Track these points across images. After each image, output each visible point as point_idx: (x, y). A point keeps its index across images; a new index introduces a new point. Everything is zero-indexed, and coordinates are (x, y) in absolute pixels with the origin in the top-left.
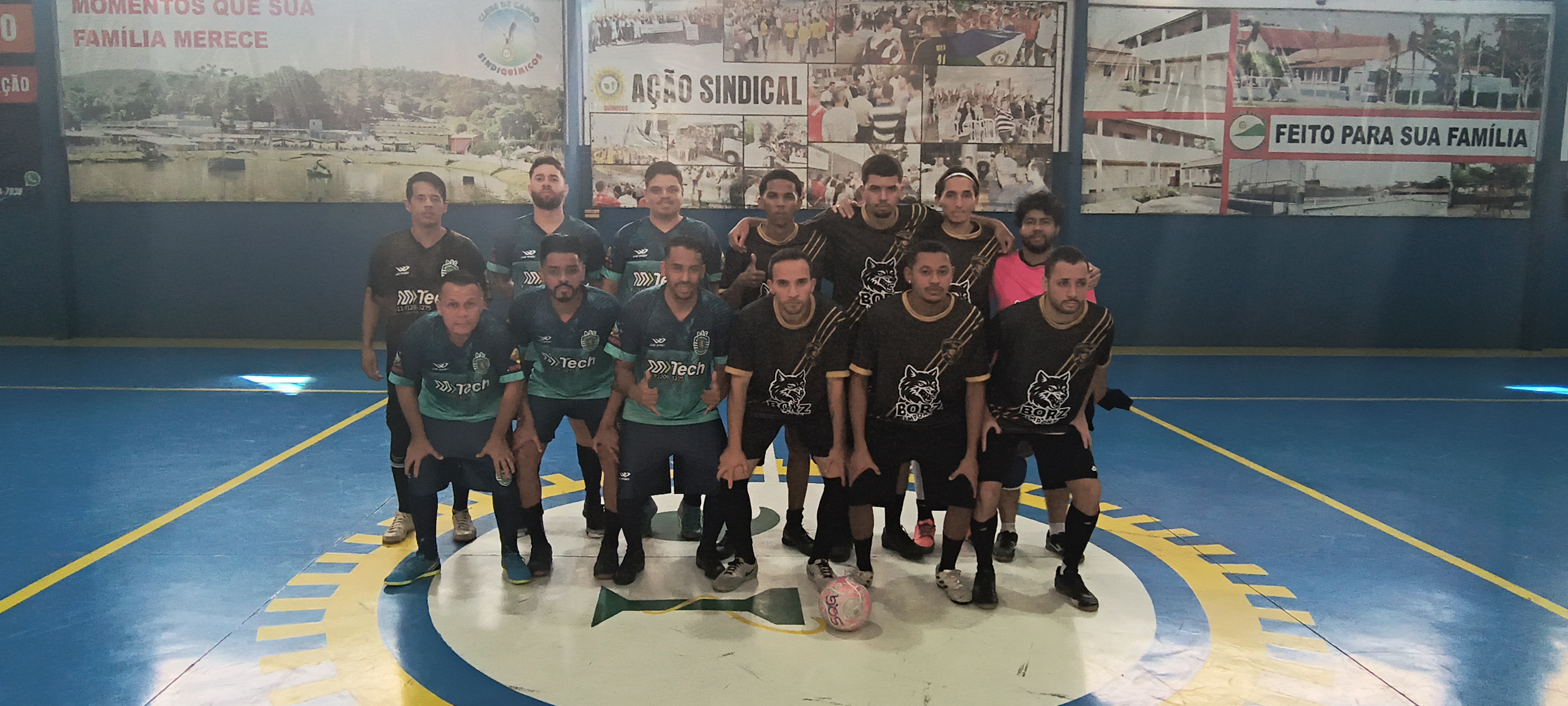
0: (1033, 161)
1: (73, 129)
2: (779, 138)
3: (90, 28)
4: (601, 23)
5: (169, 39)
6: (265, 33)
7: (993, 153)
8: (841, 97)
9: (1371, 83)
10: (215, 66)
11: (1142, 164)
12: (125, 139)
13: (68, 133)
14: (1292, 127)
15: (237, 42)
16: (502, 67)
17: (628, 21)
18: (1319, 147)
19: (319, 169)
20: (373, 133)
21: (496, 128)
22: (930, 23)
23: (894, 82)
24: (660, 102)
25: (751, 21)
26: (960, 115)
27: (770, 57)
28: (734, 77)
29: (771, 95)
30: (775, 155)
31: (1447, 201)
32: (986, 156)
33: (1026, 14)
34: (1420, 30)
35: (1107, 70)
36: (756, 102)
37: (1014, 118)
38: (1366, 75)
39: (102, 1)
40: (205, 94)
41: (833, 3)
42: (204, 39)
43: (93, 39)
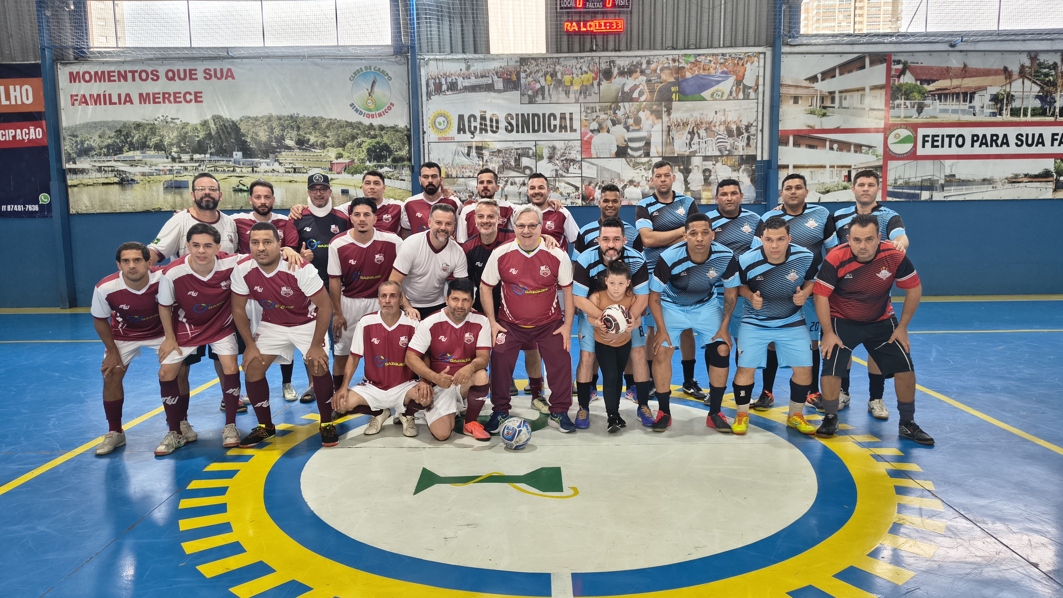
0: (743, 167)
1: (71, 163)
2: (561, 156)
3: (82, 93)
4: (435, 79)
5: (135, 98)
6: (201, 93)
7: (714, 162)
8: (604, 125)
9: (991, 103)
10: (167, 116)
11: (823, 167)
12: (106, 169)
13: (68, 166)
14: (934, 136)
15: (182, 99)
16: (367, 112)
17: (453, 77)
18: (955, 150)
19: (241, 187)
20: (276, 160)
21: (363, 155)
22: (667, 72)
23: (642, 115)
24: (477, 134)
25: (540, 75)
26: (689, 136)
27: (554, 99)
28: (528, 115)
29: (555, 126)
30: (558, 168)
31: (1052, 187)
32: (709, 165)
33: (736, 62)
34: (1027, 63)
35: (796, 99)
36: (544, 131)
37: (729, 136)
38: (988, 97)
39: (89, 73)
40: (160, 136)
41: (597, 60)
42: (159, 98)
43: (83, 100)
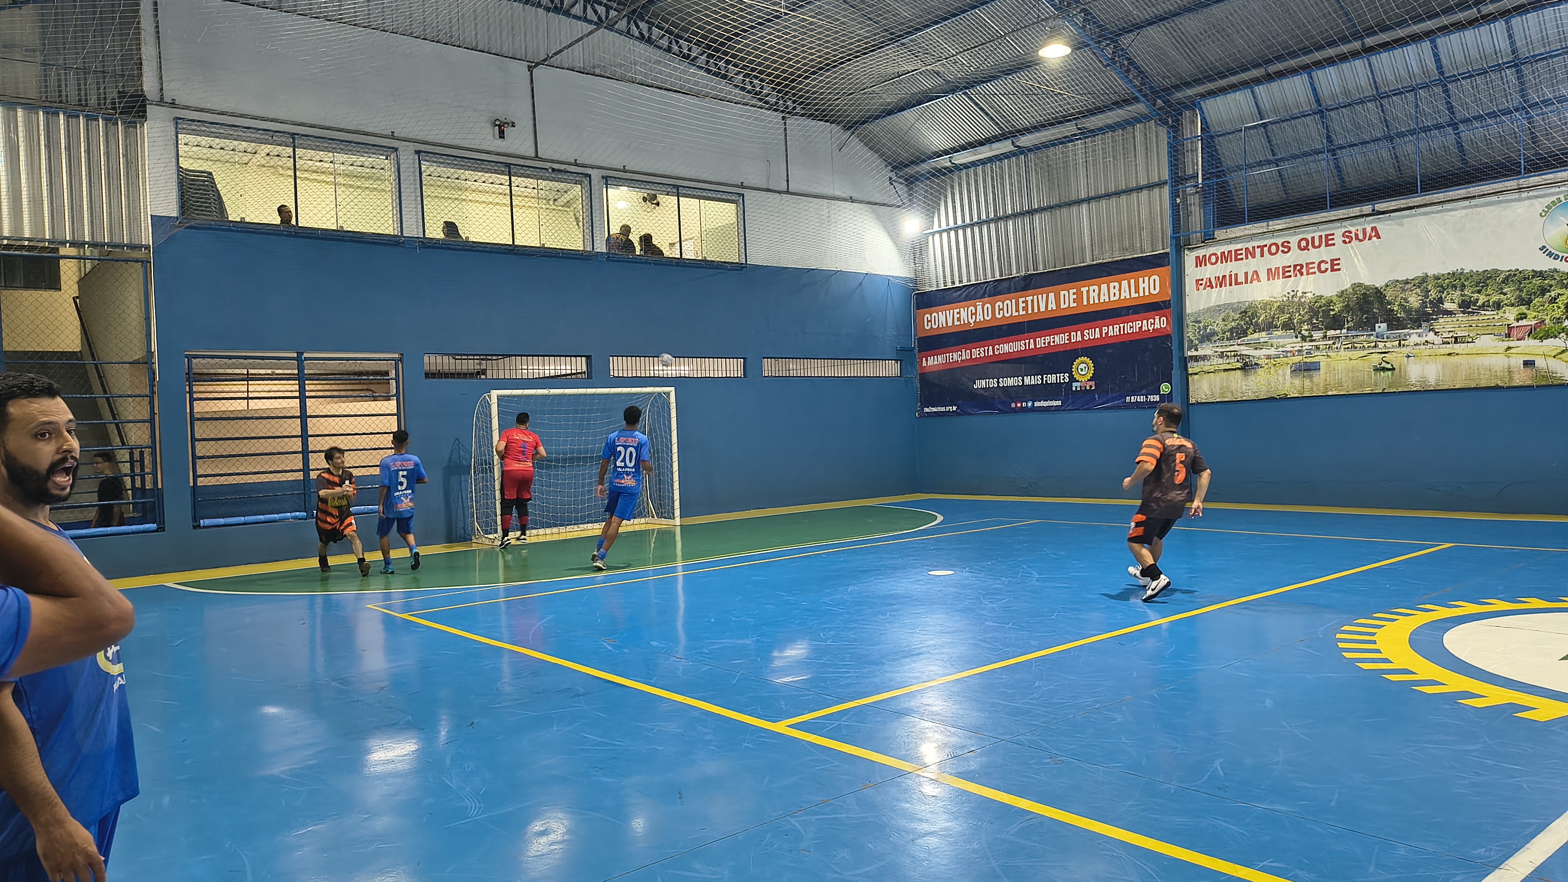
5: (1263, 275)
6: (1339, 259)
10: (1297, 291)
12: (1228, 354)
13: (1190, 354)
15: (1316, 270)
16: (1565, 255)
19: (1384, 365)
20: (1431, 330)
21: (1560, 313)
39: (1215, 254)
40: (1290, 313)
42: (1290, 271)
43: (1208, 284)
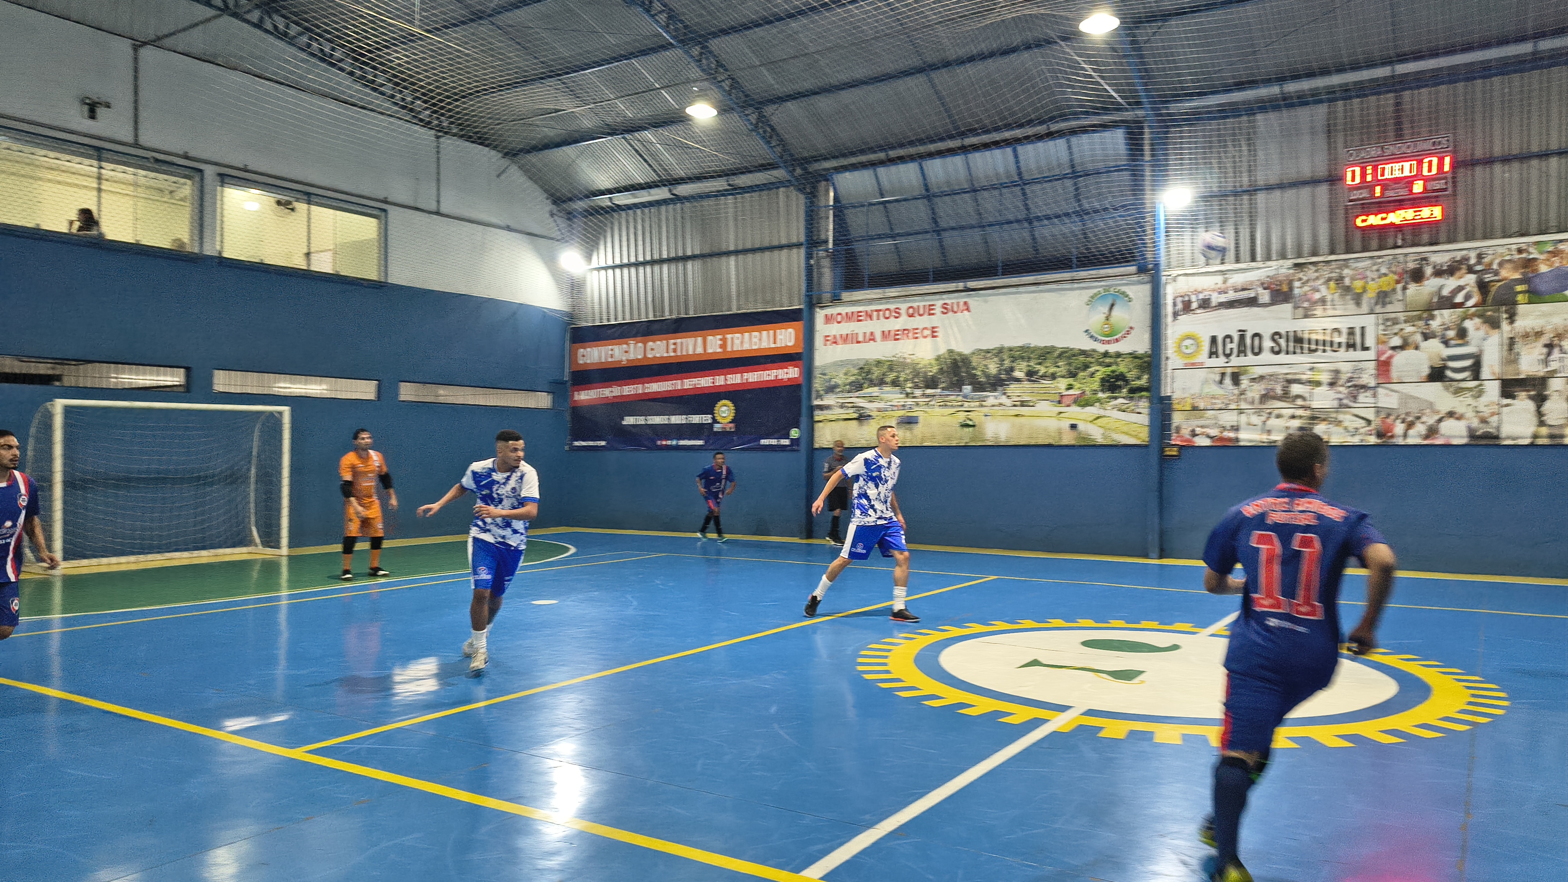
1: (819, 399)
2: (1348, 381)
3: (834, 333)
4: (1183, 297)
5: (878, 336)
6: (938, 327)
8: (1410, 340)
10: (904, 353)
12: (847, 405)
13: (817, 402)
15: (919, 335)
16: (1102, 338)
17: (1206, 293)
19: (967, 421)
20: (1005, 394)
21: (1096, 385)
22: (1509, 266)
23: (1468, 324)
24: (1233, 357)
25: (1318, 283)
26: (1545, 351)
27: (1338, 312)
28: (1302, 332)
29: (1340, 344)
30: (1343, 397)
36: (1324, 351)
39: (841, 314)
40: (897, 372)
41: (1401, 259)
42: (899, 334)
43: (834, 340)
